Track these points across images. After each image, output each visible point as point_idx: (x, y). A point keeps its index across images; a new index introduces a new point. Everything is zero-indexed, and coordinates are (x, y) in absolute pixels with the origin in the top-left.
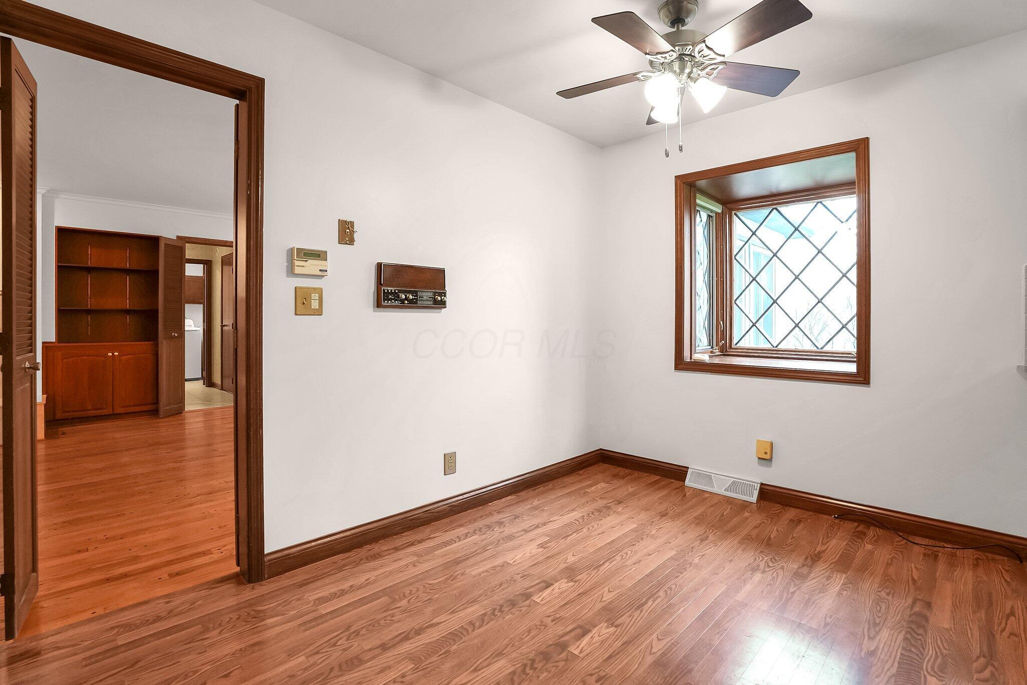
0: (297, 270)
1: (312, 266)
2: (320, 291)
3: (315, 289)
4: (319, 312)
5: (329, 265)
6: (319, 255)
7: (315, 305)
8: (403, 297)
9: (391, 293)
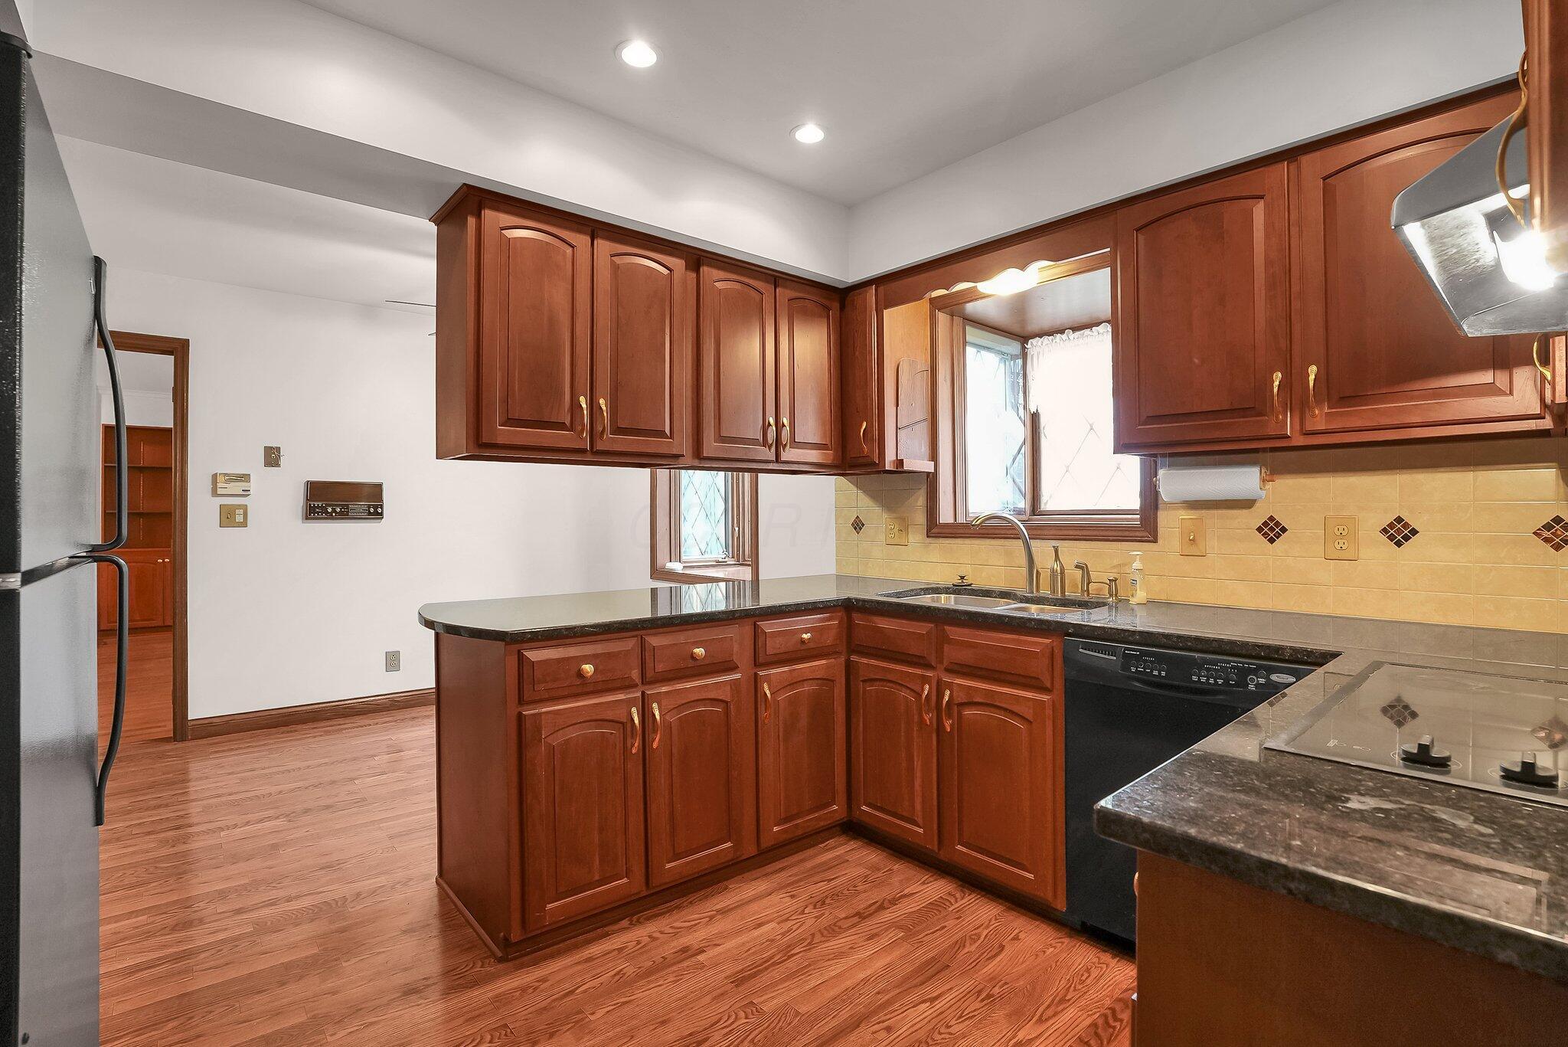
0: (220, 491)
1: (237, 487)
2: (245, 508)
3: (239, 505)
4: (244, 524)
5: (253, 485)
6: (245, 478)
7: (239, 519)
8: (330, 510)
9: (318, 507)
